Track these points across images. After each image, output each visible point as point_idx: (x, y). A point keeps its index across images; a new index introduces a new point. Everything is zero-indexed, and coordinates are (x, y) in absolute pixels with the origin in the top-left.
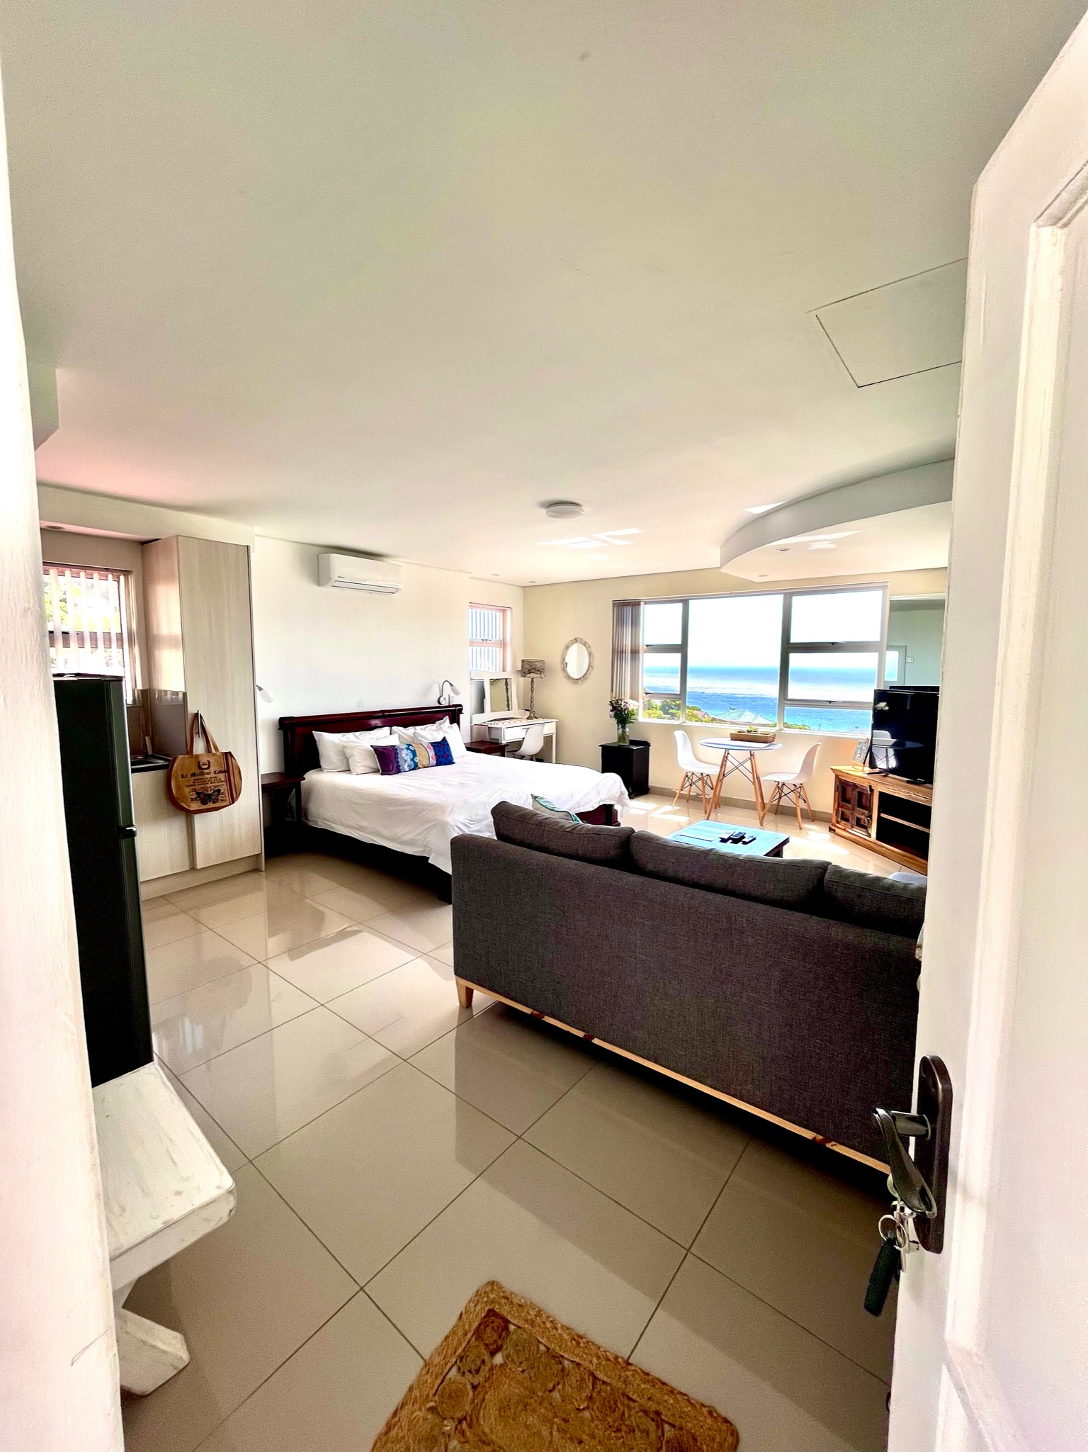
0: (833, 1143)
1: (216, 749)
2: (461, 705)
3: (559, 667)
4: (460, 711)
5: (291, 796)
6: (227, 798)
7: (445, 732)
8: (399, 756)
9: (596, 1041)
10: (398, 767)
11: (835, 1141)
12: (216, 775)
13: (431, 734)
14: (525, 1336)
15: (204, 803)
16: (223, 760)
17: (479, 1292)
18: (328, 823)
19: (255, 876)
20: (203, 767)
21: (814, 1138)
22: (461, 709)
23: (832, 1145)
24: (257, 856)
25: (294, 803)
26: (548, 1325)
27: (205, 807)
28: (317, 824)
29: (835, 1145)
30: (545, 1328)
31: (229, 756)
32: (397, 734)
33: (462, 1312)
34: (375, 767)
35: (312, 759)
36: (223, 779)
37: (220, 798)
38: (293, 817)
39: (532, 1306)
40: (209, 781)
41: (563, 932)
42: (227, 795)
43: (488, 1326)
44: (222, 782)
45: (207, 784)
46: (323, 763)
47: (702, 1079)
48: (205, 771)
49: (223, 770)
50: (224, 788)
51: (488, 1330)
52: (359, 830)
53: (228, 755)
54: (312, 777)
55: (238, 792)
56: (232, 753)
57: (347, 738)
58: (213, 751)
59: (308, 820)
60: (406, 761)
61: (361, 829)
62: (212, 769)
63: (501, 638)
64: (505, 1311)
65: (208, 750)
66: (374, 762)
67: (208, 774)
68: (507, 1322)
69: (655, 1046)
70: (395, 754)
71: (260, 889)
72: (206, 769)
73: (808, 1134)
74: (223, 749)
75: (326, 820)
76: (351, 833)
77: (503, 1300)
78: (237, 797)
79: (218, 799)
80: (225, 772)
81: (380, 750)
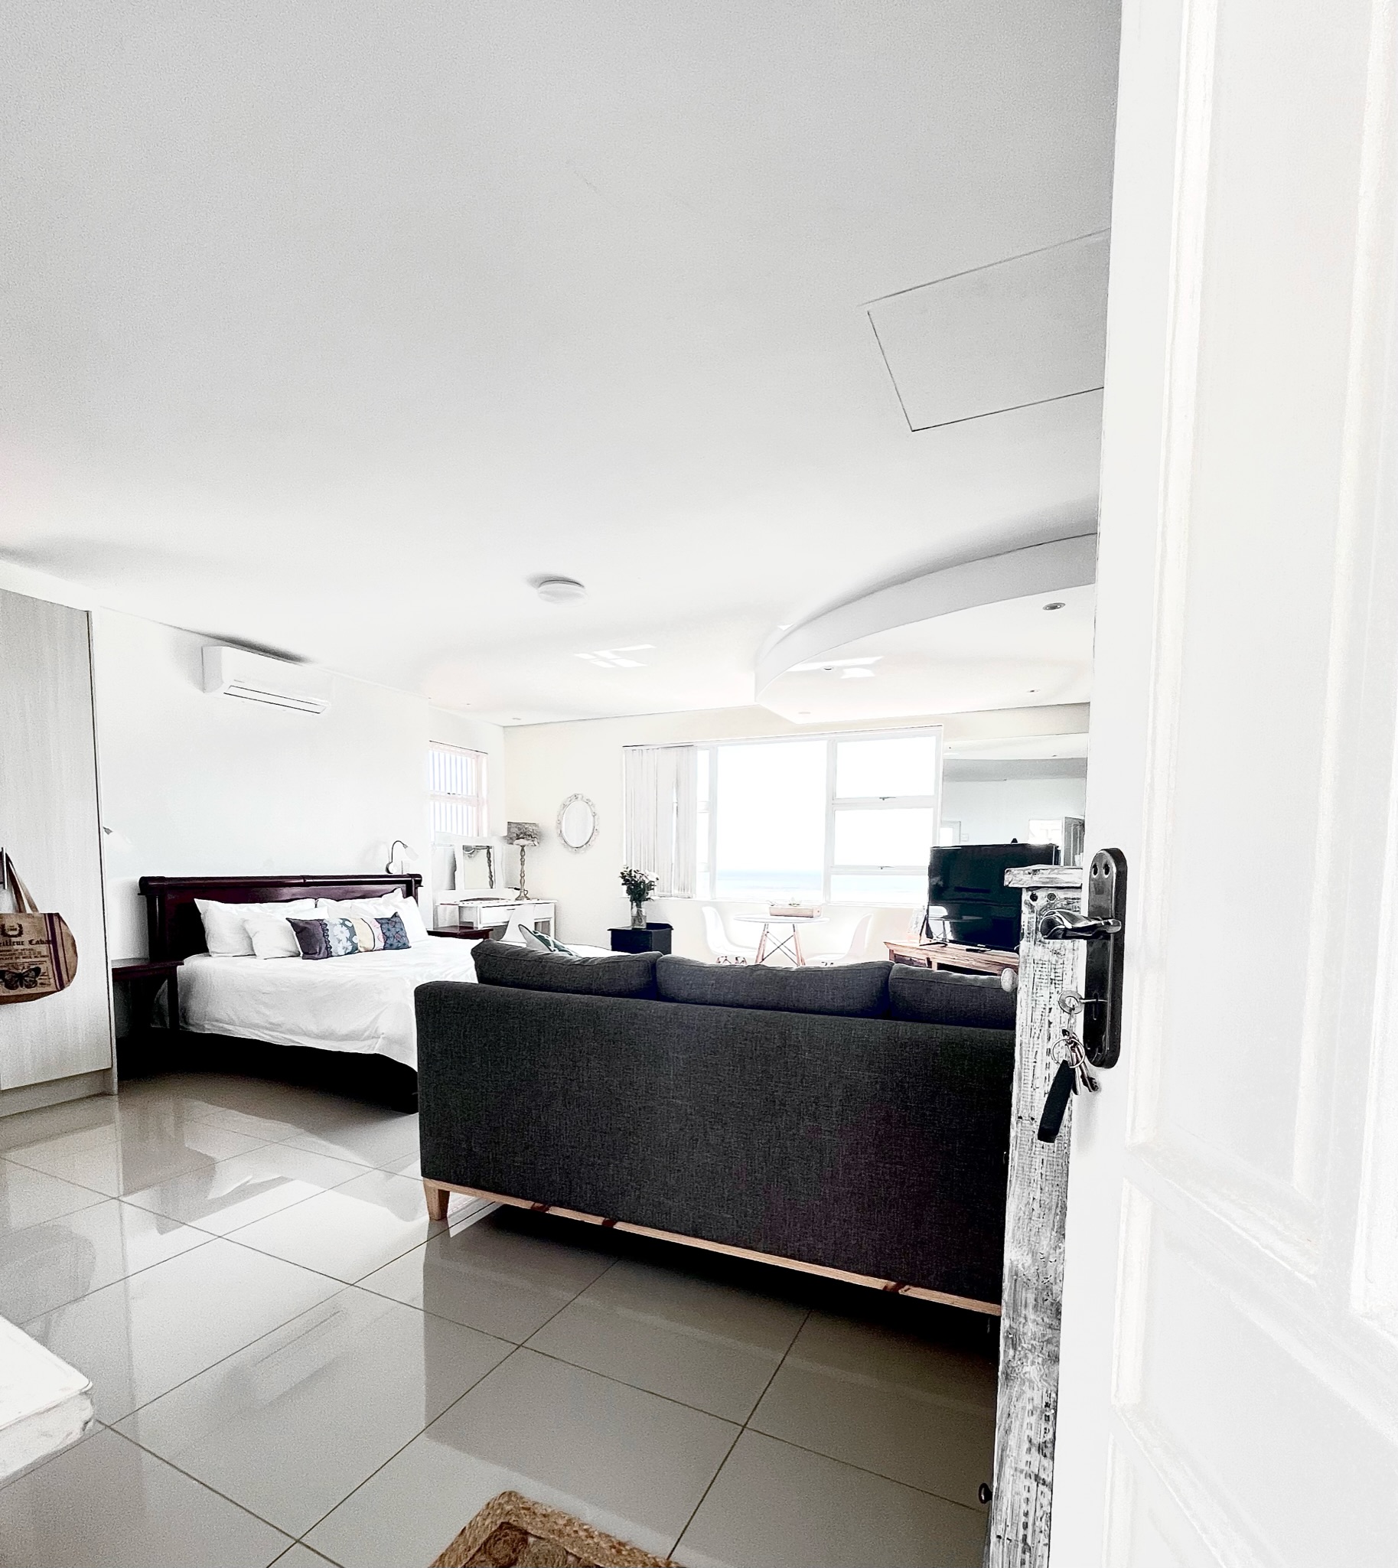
0: (907, 1287)
1: (33, 907)
2: (419, 876)
3: (554, 834)
4: (419, 883)
5: (160, 991)
6: (52, 981)
7: (396, 906)
8: (329, 933)
9: (620, 1226)
10: (329, 948)
11: (910, 1284)
12: (31, 947)
13: (376, 908)
14: (549, 1547)
15: (10, 986)
16: (44, 926)
17: (490, 1505)
18: (221, 1025)
19: (101, 1102)
20: (11, 933)
21: (886, 1287)
22: (420, 882)
23: (906, 1291)
24: (106, 1072)
25: (165, 1001)
26: (581, 1533)
27: (12, 993)
28: (204, 1029)
29: (909, 1289)
30: (577, 1537)
31: (55, 920)
32: (326, 908)
33: (465, 1528)
34: (294, 949)
35: (196, 941)
36: (45, 953)
37: (39, 981)
38: (163, 1023)
39: (560, 1515)
40: (21, 954)
41: (573, 1089)
42: (51, 975)
43: (500, 1539)
44: (44, 956)
45: (16, 958)
46: (211, 946)
47: (753, 1244)
48: (14, 939)
49: (44, 939)
50: (47, 967)
51: (500, 1544)
52: (270, 1030)
53: (53, 919)
54: (192, 965)
55: (70, 973)
56: (61, 915)
57: (249, 909)
58: (29, 910)
59: (187, 1023)
60: (340, 941)
61: (274, 1027)
62: (25, 938)
63: (474, 794)
64: (525, 1522)
65: (19, 908)
66: (292, 943)
67: (18, 943)
68: (526, 1533)
69: (694, 1214)
70: (323, 930)
71: (110, 1121)
72: (15, 936)
73: (877, 1284)
74: (44, 908)
75: (217, 1021)
76: (257, 1035)
77: (522, 1512)
78: (69, 981)
79: (35, 982)
80: (48, 942)
81: (301, 924)
